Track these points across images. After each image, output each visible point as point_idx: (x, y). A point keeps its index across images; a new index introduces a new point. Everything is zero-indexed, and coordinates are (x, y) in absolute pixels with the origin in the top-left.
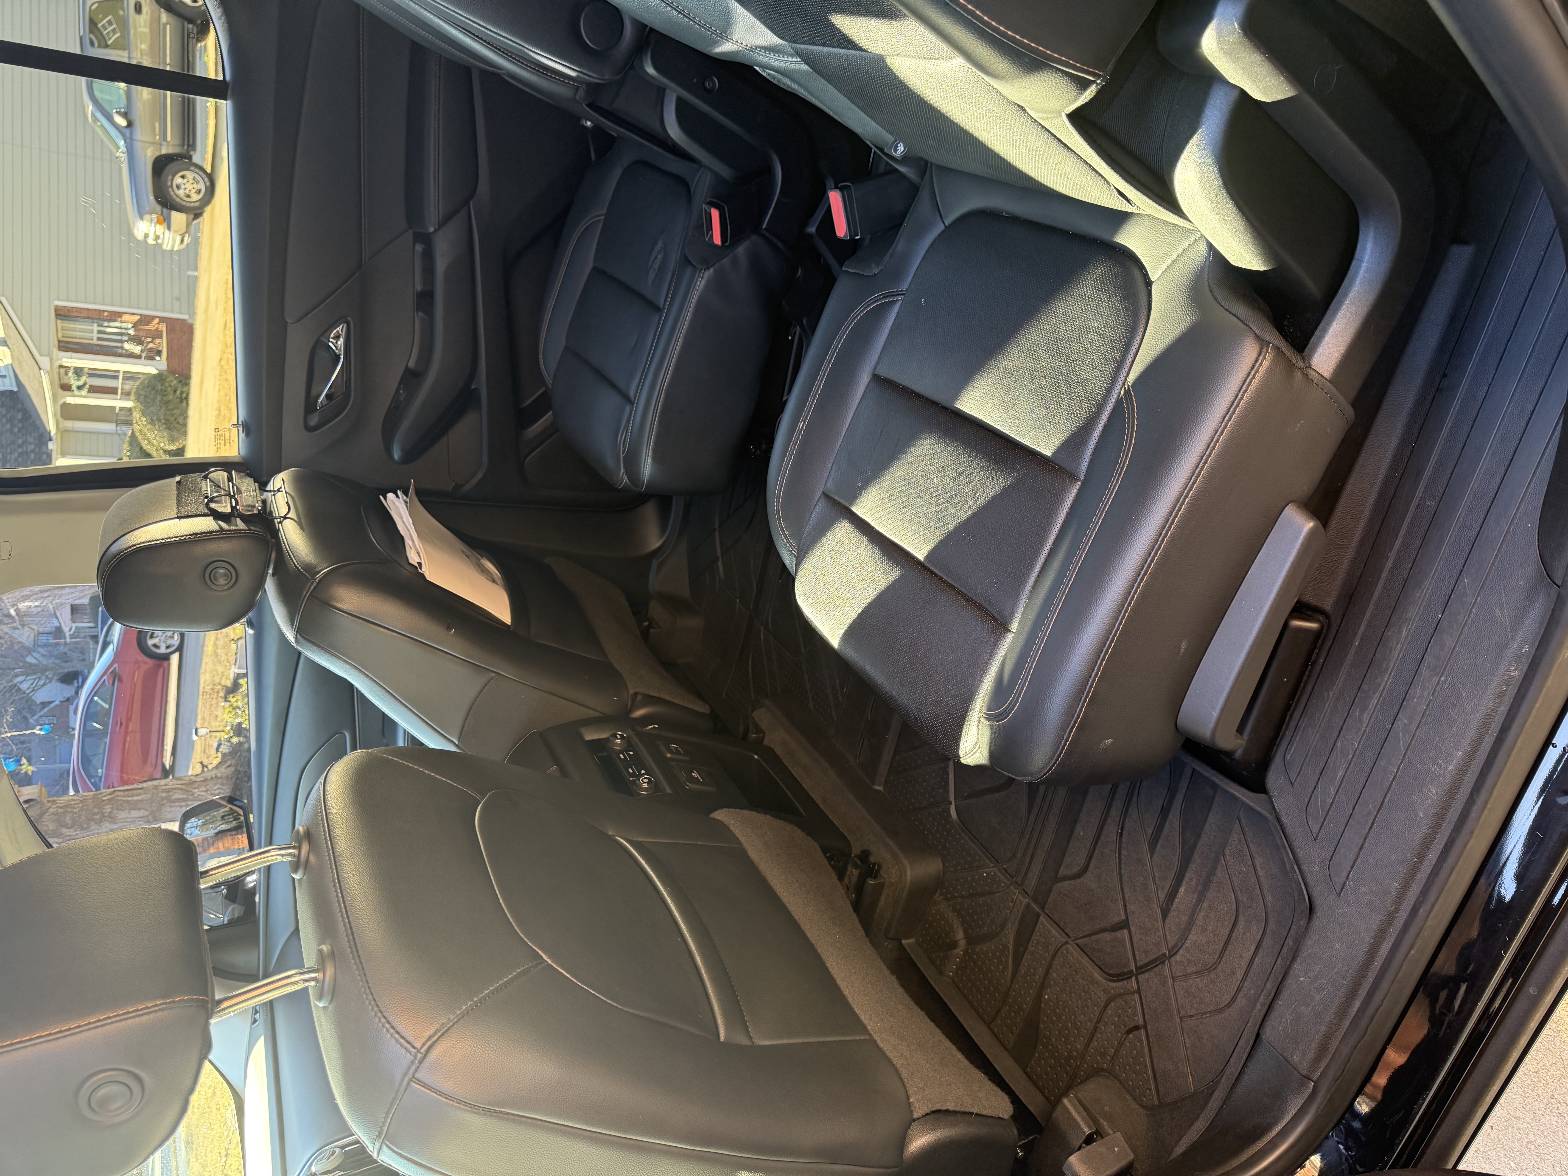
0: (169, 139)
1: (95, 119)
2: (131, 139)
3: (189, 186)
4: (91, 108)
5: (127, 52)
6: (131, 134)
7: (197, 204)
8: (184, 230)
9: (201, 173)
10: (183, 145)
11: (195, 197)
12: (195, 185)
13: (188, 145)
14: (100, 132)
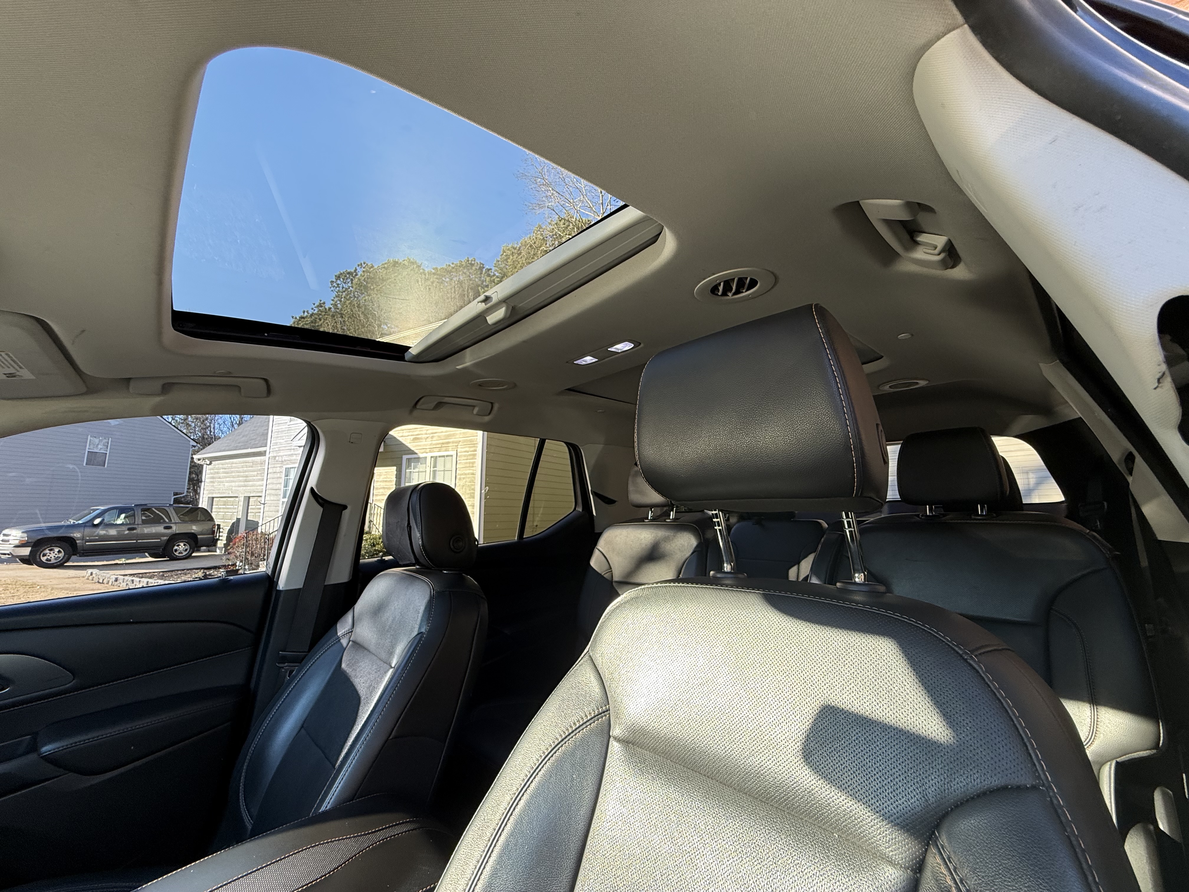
0: (87, 543)
1: (95, 510)
2: (85, 526)
3: (52, 555)
4: (103, 508)
5: (141, 523)
6: (89, 526)
7: (38, 560)
8: (14, 554)
9: (64, 560)
10: (83, 550)
11: (44, 559)
12: (53, 558)
13: (83, 553)
14: (86, 512)
